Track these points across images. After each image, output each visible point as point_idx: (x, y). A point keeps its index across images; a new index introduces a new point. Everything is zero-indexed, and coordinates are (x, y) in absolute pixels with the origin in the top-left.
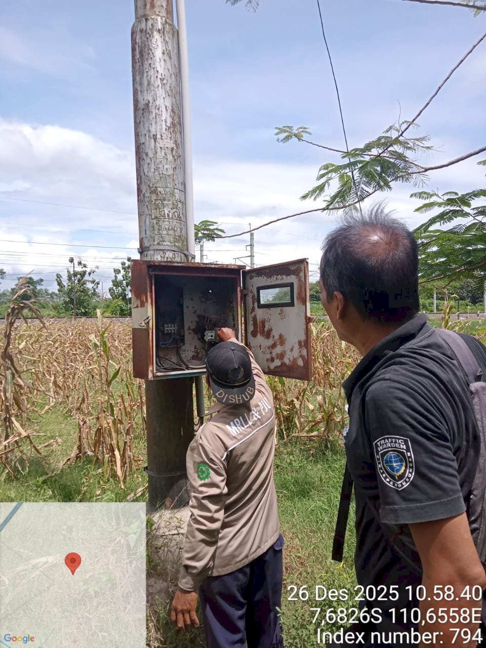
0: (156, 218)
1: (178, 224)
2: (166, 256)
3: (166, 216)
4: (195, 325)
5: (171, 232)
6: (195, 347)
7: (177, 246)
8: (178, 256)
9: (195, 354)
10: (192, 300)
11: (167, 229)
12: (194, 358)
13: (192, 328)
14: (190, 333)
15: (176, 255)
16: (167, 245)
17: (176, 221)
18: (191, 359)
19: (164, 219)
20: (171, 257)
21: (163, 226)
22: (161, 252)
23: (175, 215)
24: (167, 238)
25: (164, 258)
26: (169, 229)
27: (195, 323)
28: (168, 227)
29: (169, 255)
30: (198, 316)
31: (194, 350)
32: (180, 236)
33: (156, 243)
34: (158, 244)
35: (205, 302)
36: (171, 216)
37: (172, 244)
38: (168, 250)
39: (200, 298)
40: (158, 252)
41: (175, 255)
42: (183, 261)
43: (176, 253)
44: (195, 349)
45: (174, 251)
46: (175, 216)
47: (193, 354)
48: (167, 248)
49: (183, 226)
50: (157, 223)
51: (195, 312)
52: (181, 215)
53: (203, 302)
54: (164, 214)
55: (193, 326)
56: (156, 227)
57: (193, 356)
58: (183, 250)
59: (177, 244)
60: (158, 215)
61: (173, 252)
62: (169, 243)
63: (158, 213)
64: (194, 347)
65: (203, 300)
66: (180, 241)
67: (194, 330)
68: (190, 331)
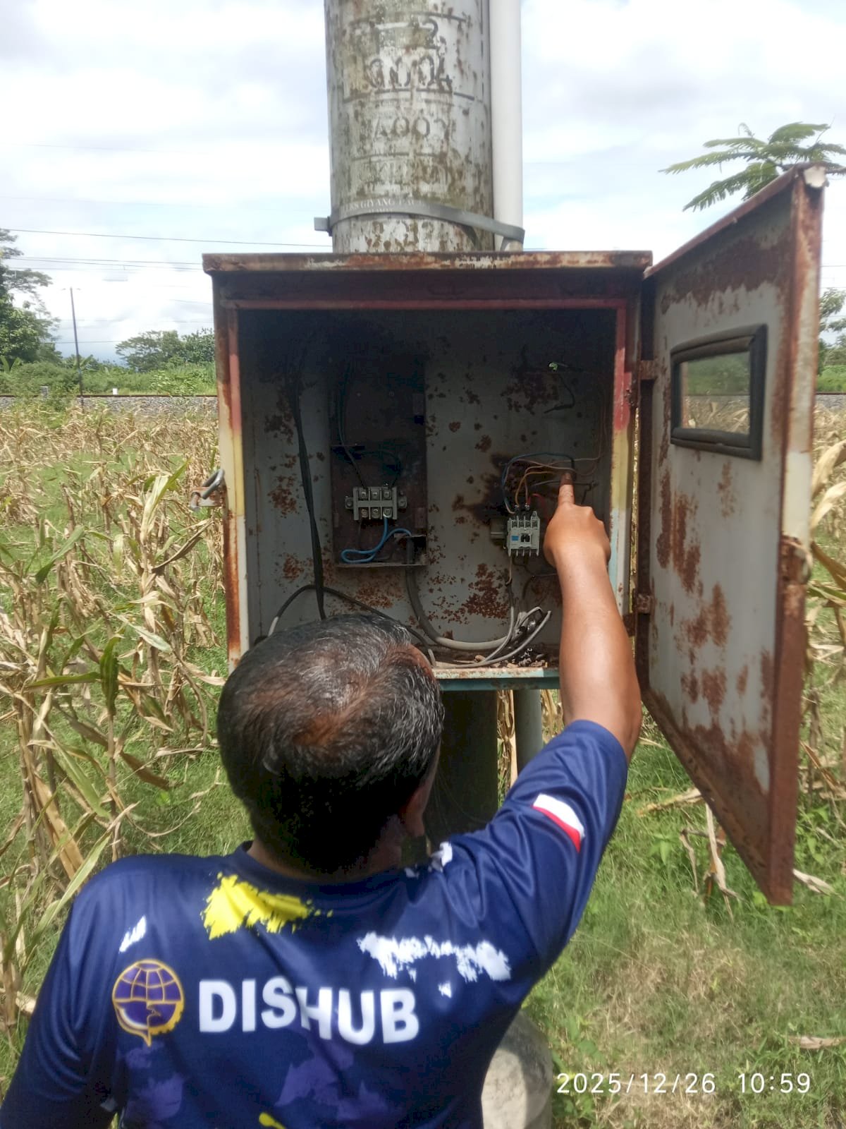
0: (355, 93)
1: (434, 107)
2: (385, 237)
3: (387, 79)
4: (484, 490)
5: (404, 143)
6: (482, 569)
7: (425, 197)
8: (429, 236)
9: (481, 594)
10: (473, 398)
11: (388, 131)
12: (473, 605)
13: (467, 502)
14: (461, 520)
15: (422, 232)
16: (387, 195)
17: (424, 95)
18: (462, 611)
19: (378, 93)
20: (401, 239)
21: (374, 124)
22: (369, 225)
23: (420, 73)
24: (388, 167)
25: (376, 244)
26: (394, 132)
27: (481, 486)
28: (390, 123)
29: (395, 232)
30: (498, 460)
31: (476, 580)
32: (441, 158)
33: (354, 191)
34: (361, 194)
35: (529, 408)
36: (402, 78)
37: (407, 190)
38: (390, 215)
39: (510, 390)
40: (359, 224)
41: (415, 229)
42: (451, 248)
43: (420, 223)
44: (479, 574)
45: (412, 216)
46: (421, 78)
47: (474, 591)
48: (387, 205)
49: (456, 114)
50: (357, 114)
51: (485, 444)
52: (451, 71)
53: (517, 407)
54: (380, 74)
55: (475, 495)
56: (356, 131)
57: (473, 600)
58: (457, 211)
59: (425, 188)
60: (359, 84)
61: (409, 222)
62: (395, 188)
63: (361, 74)
64: (475, 570)
65: (522, 399)
66: (442, 176)
67: (474, 509)
68: (464, 513)
